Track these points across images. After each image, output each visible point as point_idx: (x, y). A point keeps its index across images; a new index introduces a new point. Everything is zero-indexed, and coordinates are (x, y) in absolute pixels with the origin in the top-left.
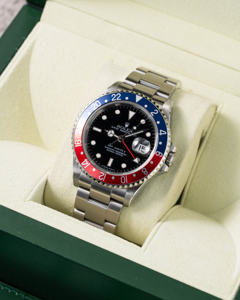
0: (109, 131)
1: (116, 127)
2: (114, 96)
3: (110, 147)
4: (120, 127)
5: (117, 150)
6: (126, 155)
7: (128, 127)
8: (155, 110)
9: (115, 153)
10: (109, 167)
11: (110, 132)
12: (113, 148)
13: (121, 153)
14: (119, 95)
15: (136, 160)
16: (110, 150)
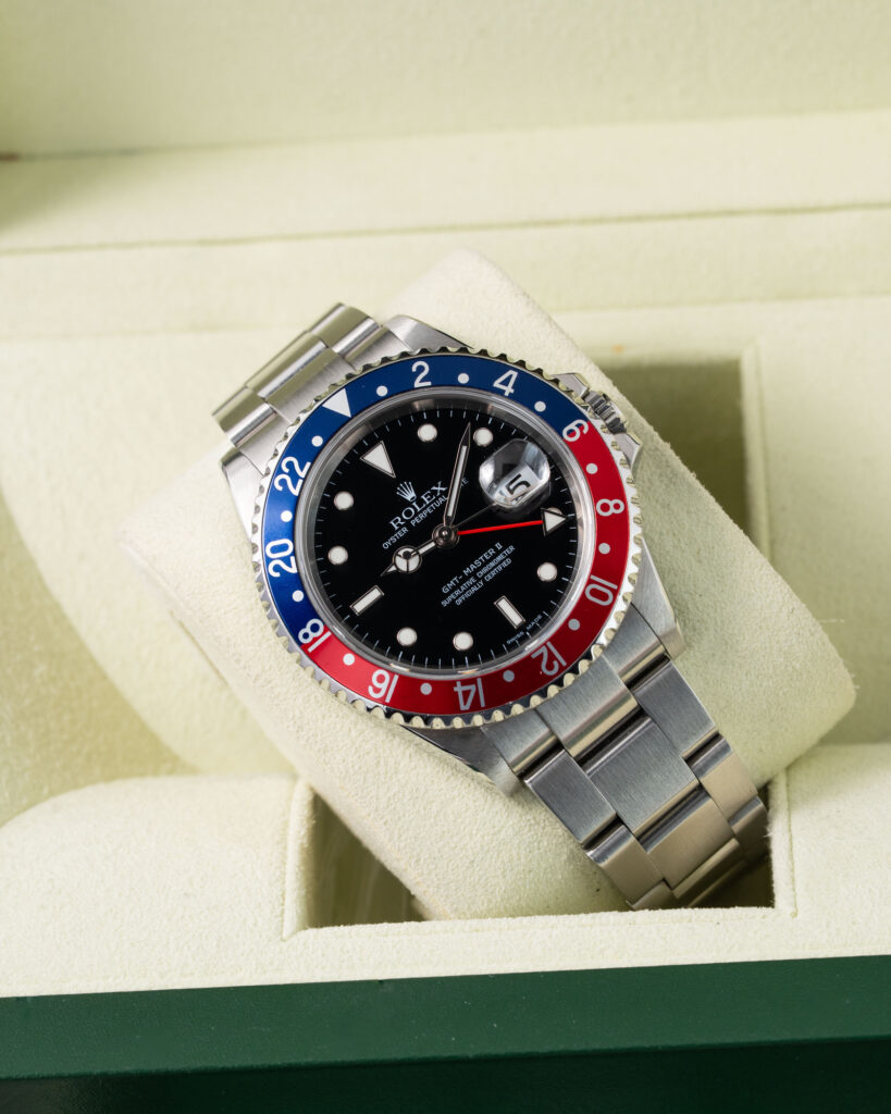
0: (395, 564)
1: (393, 531)
2: (283, 482)
3: (457, 587)
4: (403, 520)
5: (479, 569)
6: (512, 548)
7: (419, 492)
8: (414, 369)
9: (484, 581)
10: (522, 627)
11: (400, 562)
12: (466, 579)
13: (496, 561)
14: (290, 465)
15: (552, 520)
16: (465, 591)
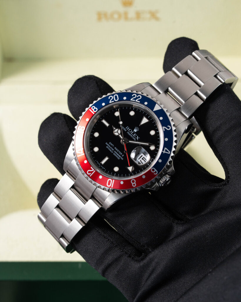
1: (125, 127)
2: (134, 96)
3: (111, 146)
4: (128, 129)
5: (116, 151)
6: (123, 159)
7: (136, 133)
8: (168, 126)
9: (113, 153)
10: (101, 164)
11: (116, 130)
12: (113, 148)
13: (118, 156)
14: (139, 97)
15: (130, 169)
16: (110, 148)
